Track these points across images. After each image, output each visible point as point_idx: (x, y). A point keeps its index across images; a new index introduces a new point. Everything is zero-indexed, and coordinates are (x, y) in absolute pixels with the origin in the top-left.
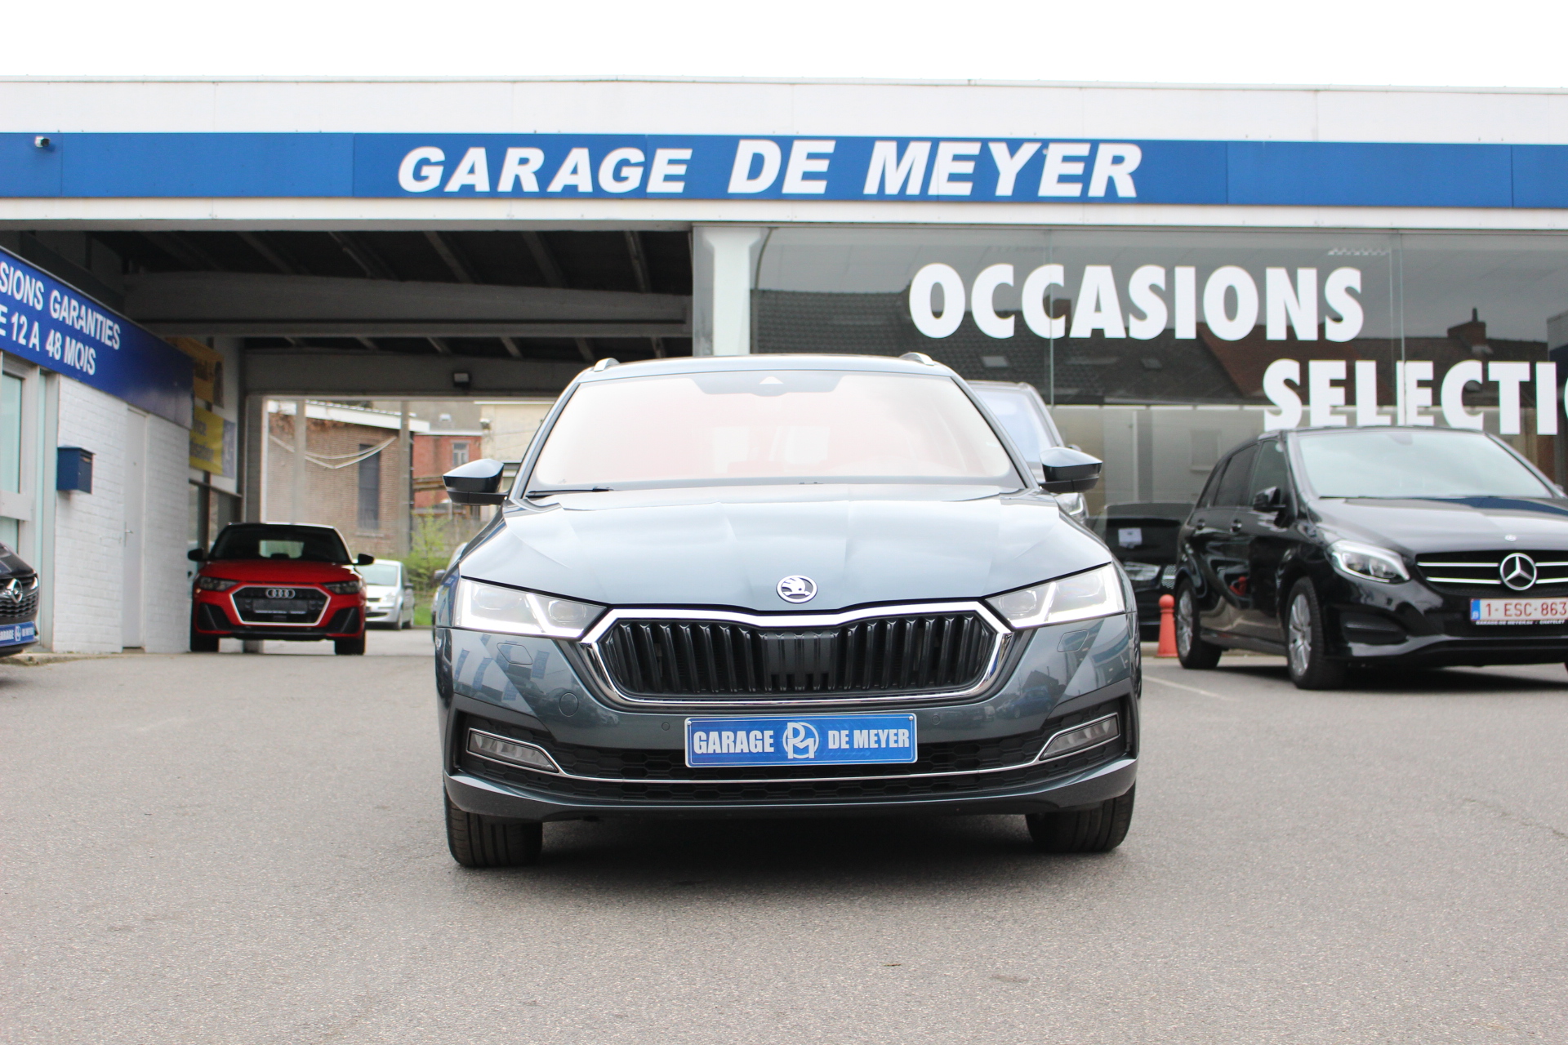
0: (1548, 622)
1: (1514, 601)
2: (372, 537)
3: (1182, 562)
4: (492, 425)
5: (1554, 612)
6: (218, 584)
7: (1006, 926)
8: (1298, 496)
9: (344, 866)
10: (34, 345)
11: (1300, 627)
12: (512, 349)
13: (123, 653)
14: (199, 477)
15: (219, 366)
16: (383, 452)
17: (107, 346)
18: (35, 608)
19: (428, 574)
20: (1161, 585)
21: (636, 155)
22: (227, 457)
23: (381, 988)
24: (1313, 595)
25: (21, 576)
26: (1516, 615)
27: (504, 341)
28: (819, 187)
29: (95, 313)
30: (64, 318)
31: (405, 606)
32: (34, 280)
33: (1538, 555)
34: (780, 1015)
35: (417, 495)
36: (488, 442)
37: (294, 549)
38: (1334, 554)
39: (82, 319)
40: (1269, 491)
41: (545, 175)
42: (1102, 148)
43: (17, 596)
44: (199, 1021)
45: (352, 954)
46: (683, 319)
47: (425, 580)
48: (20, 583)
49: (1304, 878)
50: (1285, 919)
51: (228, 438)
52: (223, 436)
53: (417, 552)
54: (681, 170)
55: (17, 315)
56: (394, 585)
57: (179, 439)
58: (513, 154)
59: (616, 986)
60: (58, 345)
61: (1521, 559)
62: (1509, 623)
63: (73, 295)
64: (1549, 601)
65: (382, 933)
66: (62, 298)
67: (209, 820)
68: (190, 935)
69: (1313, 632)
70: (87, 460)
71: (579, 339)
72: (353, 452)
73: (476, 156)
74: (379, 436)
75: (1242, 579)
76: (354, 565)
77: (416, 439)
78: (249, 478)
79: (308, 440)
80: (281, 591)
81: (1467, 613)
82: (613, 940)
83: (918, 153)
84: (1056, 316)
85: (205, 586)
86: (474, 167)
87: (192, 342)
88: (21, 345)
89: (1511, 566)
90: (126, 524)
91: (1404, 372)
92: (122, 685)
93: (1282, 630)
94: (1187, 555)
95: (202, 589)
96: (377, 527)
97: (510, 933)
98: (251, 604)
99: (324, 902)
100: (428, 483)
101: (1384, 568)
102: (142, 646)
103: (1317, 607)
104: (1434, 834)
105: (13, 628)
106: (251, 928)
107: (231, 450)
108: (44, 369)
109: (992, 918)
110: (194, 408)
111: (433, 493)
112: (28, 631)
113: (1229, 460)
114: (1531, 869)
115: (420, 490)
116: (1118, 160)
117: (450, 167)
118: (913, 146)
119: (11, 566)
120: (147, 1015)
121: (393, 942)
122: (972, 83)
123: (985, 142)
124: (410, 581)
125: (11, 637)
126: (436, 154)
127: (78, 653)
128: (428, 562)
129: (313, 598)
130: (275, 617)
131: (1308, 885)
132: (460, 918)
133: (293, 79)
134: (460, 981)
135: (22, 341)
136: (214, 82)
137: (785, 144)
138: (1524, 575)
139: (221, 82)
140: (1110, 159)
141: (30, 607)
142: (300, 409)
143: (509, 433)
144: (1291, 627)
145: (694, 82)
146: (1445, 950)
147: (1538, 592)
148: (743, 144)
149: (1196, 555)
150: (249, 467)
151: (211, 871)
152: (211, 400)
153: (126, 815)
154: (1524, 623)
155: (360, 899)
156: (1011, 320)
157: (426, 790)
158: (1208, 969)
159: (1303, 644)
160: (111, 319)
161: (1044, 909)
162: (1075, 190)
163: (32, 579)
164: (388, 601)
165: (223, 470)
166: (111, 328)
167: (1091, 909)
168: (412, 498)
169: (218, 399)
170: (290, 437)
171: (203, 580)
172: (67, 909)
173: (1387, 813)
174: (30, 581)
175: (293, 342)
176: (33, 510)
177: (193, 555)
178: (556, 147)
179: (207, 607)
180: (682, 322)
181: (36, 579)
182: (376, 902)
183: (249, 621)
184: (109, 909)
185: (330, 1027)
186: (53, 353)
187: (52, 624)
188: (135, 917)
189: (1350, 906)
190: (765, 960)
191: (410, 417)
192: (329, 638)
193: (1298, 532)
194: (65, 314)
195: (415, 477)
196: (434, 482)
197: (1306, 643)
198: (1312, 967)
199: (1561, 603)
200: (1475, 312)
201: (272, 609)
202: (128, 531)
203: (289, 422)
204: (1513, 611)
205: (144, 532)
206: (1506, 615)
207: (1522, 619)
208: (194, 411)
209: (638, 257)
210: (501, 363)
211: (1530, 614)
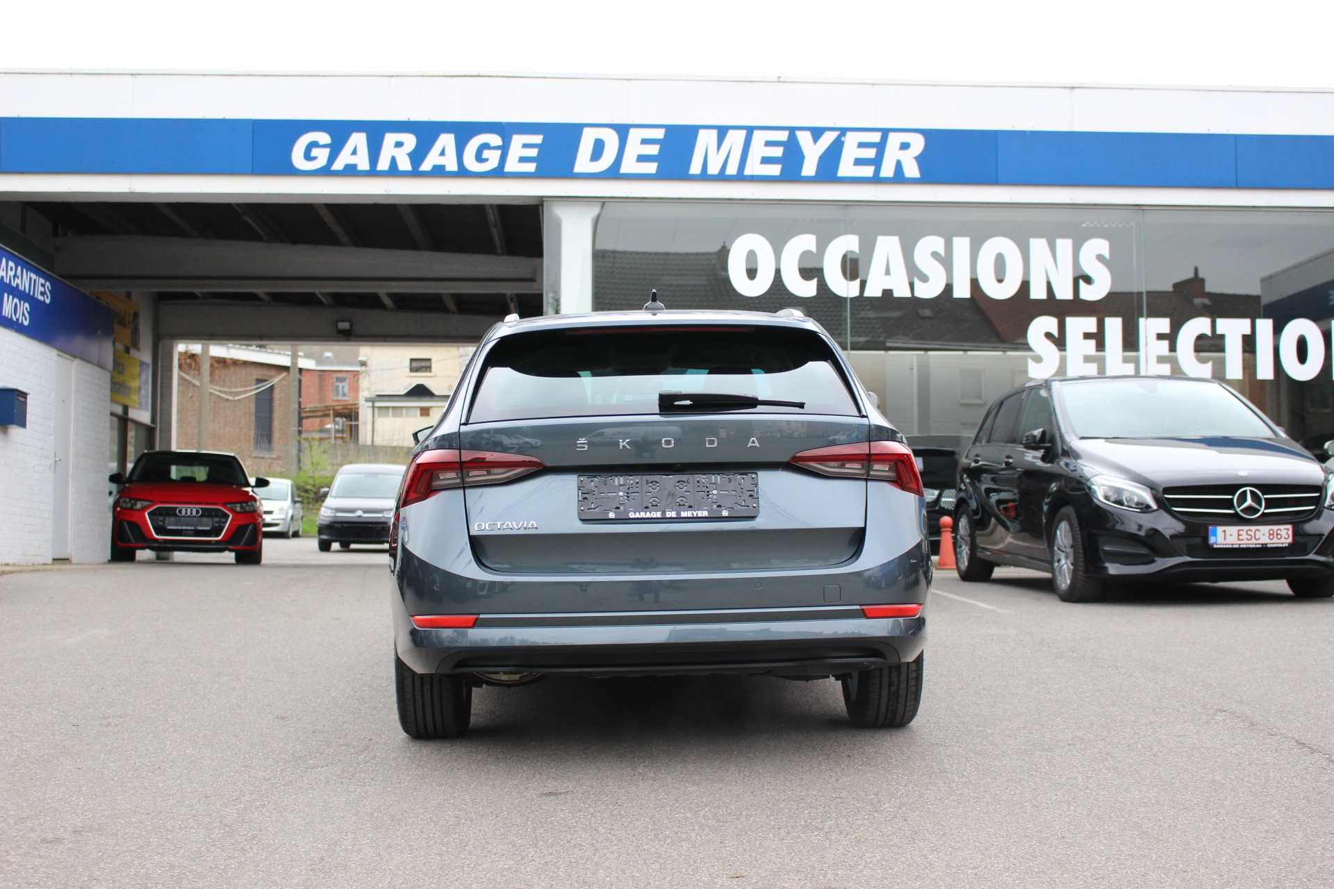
0: (1274, 546)
1: (1246, 528)
2: (266, 458)
3: (960, 490)
4: (369, 363)
5: (1279, 537)
6: (136, 504)
7: (833, 837)
8: (1061, 437)
9: (250, 776)
11: (1063, 549)
12: (388, 302)
13: (52, 564)
14: (119, 410)
15: (136, 315)
16: (275, 386)
17: (40, 301)
19: (314, 490)
20: (940, 506)
21: (495, 140)
22: (143, 392)
24: (1075, 522)
26: (1248, 539)
27: (380, 295)
28: (651, 168)
29: (29, 273)
30: (2, 277)
31: (294, 518)
33: (1267, 488)
35: (306, 423)
36: (365, 376)
37: (201, 474)
38: (1093, 487)
39: (18, 277)
40: (1037, 432)
41: (417, 156)
42: (891, 135)
45: (258, 866)
46: (534, 277)
47: (312, 495)
49: (1087, 788)
50: (1074, 830)
51: (144, 378)
52: (140, 375)
53: (305, 471)
54: (533, 152)
56: (286, 500)
57: (102, 379)
58: (390, 138)
61: (1251, 491)
62: (1242, 546)
63: (10, 257)
64: (1275, 528)
65: (284, 844)
67: (129, 730)
68: (114, 847)
69: (1075, 553)
70: (22, 399)
71: (446, 294)
72: (250, 385)
73: (359, 140)
74: (272, 372)
75: (1011, 504)
76: (253, 487)
77: (303, 373)
78: (161, 410)
79: (212, 374)
80: (189, 510)
81: (1206, 538)
82: (489, 852)
83: (735, 140)
84: (852, 278)
85: (124, 505)
86: (356, 149)
87: (113, 296)
89: (1243, 498)
90: (55, 453)
91: (1146, 327)
92: (52, 597)
93: (1048, 550)
94: (965, 485)
95: (121, 508)
96: (270, 449)
97: (397, 844)
98: (164, 521)
99: (232, 813)
100: (314, 411)
101: (1136, 500)
102: (70, 558)
103: (1079, 532)
104: (1194, 744)
107: (147, 386)
109: (821, 829)
110: (115, 349)
111: (318, 420)
113: (1001, 404)
114: (1281, 779)
115: (308, 417)
116: (905, 146)
117: (335, 150)
118: (731, 133)
121: (294, 853)
122: (782, 80)
123: (792, 130)
124: (299, 496)
126: (324, 138)
128: (314, 481)
129: (217, 516)
130: (184, 532)
131: (1091, 795)
132: (353, 829)
133: (201, 73)
136: (132, 75)
137: (622, 131)
138: (1255, 505)
139: (138, 74)
140: (898, 146)
142: (206, 350)
143: (383, 370)
144: (1056, 548)
145: (544, 77)
146: (1216, 860)
147: (1266, 520)
148: (586, 131)
149: (972, 484)
150: (161, 401)
151: (132, 782)
152: (129, 345)
153: (56, 726)
154: (1254, 546)
155: (264, 810)
156: (814, 282)
157: (319, 701)
158: (1013, 880)
159: (1066, 563)
160: (43, 278)
161: (865, 819)
162: (868, 171)
164: (280, 513)
165: (140, 404)
166: (43, 285)
167: (906, 820)
168: (300, 424)
169: (135, 344)
170: (196, 372)
171: (122, 500)
173: (1151, 723)
175: (200, 295)
177: (113, 479)
178: (426, 133)
179: (125, 523)
180: (532, 280)
182: (278, 812)
183: (162, 535)
184: (42, 821)
188: (65, 829)
189: (1129, 816)
190: (624, 872)
191: (299, 356)
192: (230, 550)
193: (1062, 468)
194: (3, 273)
195: (303, 406)
196: (318, 411)
197: (1069, 562)
198: (1103, 878)
199: (1285, 529)
200: (1196, 270)
201: (181, 525)
202: (58, 459)
203: (195, 361)
204: (1244, 536)
205: (71, 459)
206: (1239, 540)
207: (1253, 543)
208: (114, 354)
209: (495, 226)
210: (376, 313)
211: (1259, 538)
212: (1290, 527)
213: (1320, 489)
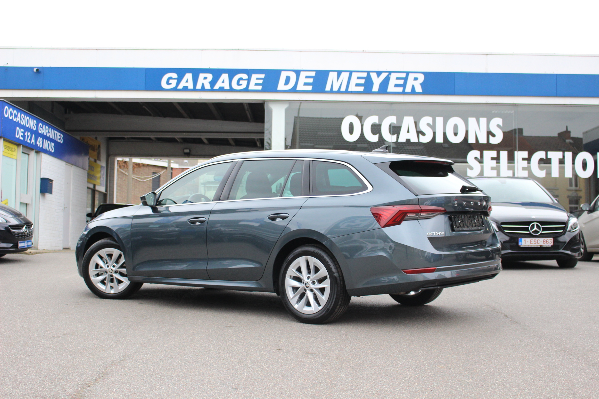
0: (545, 246)
1: (533, 239)
5: (547, 242)
10: (33, 143)
12: (205, 141)
13: (63, 250)
14: (92, 186)
15: (99, 146)
16: (161, 176)
17: (58, 142)
18: (32, 235)
21: (245, 76)
22: (102, 179)
23: (130, 353)
25: (27, 225)
26: (534, 244)
27: (202, 139)
28: (310, 88)
29: (54, 131)
30: (43, 133)
32: (33, 120)
33: (543, 223)
34: (241, 362)
39: (50, 133)
41: (213, 83)
42: (410, 74)
43: (26, 231)
44: (76, 361)
45: (123, 345)
48: (27, 227)
51: (102, 172)
52: (101, 171)
54: (261, 82)
55: (27, 132)
57: (83, 174)
58: (202, 76)
59: (197, 354)
60: (41, 142)
61: (536, 224)
62: (532, 246)
63: (47, 124)
64: (546, 239)
65: (133, 339)
66: (43, 126)
68: (76, 339)
70: (50, 182)
71: (230, 138)
72: (150, 175)
73: (189, 76)
74: (160, 169)
77: (173, 169)
78: (110, 186)
79: (133, 170)
81: (517, 243)
82: (200, 342)
83: (345, 76)
84: (393, 134)
86: (188, 80)
87: (90, 139)
88: (28, 143)
89: (533, 227)
90: (64, 204)
91: (518, 155)
92: (61, 262)
97: (171, 340)
99: (118, 330)
102: (70, 247)
105: (25, 242)
106: (94, 337)
107: (104, 176)
108: (36, 151)
110: (89, 161)
112: (30, 243)
116: (416, 79)
117: (179, 80)
118: (343, 74)
119: (24, 221)
120: (62, 359)
121: (136, 342)
122: (364, 51)
123: (368, 72)
125: (24, 245)
126: (175, 75)
127: (47, 250)
132: (157, 335)
133: (125, 49)
134: (153, 352)
135: (29, 141)
136: (97, 49)
137: (298, 73)
138: (537, 230)
139: (99, 49)
140: (413, 79)
141: (30, 235)
142: (131, 160)
145: (266, 50)
147: (542, 236)
148: (283, 73)
150: (110, 182)
152: (96, 159)
153: (60, 305)
154: (537, 246)
155: (129, 330)
156: (377, 136)
160: (60, 132)
162: (400, 89)
163: (31, 225)
165: (101, 184)
166: (60, 136)
169: (99, 158)
170: (127, 169)
172: (40, 331)
174: (31, 226)
175: (127, 138)
176: (32, 200)
177: (89, 215)
178: (217, 73)
181: (32, 225)
182: (133, 331)
184: (53, 331)
185: (113, 363)
186: (39, 145)
187: (38, 240)
188: (61, 334)
190: (243, 348)
191: (171, 162)
194: (44, 131)
199: (550, 240)
202: (65, 207)
203: (126, 164)
204: (533, 242)
205: (71, 207)
206: (531, 243)
207: (537, 245)
208: (89, 163)
209: (248, 110)
210: (201, 145)
211: (539, 243)
212: (552, 239)
213: (565, 223)
